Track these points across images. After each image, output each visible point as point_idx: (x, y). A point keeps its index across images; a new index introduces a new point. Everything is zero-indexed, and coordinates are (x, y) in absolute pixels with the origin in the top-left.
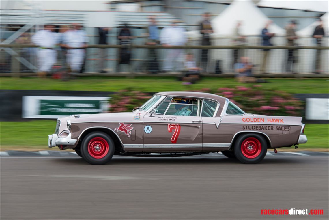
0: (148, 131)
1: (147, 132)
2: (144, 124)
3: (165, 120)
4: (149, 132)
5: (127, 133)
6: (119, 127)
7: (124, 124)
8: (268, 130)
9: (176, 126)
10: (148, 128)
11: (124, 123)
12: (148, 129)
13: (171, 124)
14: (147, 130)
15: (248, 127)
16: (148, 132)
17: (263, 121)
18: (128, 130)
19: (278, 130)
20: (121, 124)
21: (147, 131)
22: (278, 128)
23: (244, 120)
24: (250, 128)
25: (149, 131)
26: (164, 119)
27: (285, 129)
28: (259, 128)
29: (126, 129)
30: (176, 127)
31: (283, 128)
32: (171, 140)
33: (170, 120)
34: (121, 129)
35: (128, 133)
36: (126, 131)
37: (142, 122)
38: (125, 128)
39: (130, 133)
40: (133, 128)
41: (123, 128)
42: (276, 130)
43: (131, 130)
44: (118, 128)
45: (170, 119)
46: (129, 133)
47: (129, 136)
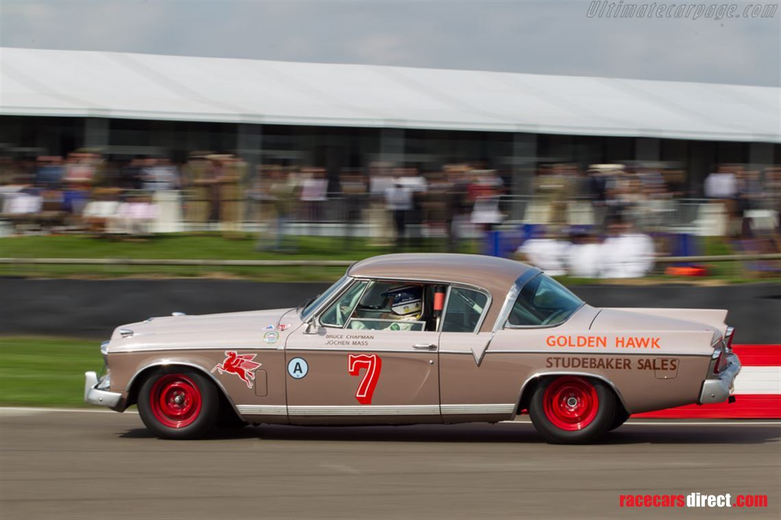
0: (298, 372)
1: (295, 375)
2: (288, 355)
3: (342, 343)
4: (301, 375)
5: (244, 378)
6: (225, 362)
7: (237, 355)
8: (617, 367)
9: (368, 359)
10: (298, 364)
11: (236, 352)
12: (298, 368)
13: (355, 353)
14: (296, 370)
15: (560, 361)
16: (298, 375)
17: (604, 344)
18: (246, 371)
19: (643, 367)
20: (230, 354)
21: (295, 372)
22: (643, 363)
23: (551, 340)
24: (566, 364)
25: (301, 372)
26: (340, 340)
27: (663, 364)
28: (591, 363)
29: (241, 367)
30: (370, 362)
31: (658, 365)
32: (358, 396)
33: (354, 343)
34: (228, 366)
35: (246, 377)
36: (242, 373)
37: (283, 348)
38: (239, 365)
39: (253, 378)
40: (261, 364)
41: (235, 364)
42: (639, 368)
43: (255, 371)
44: (223, 366)
45: (355, 340)
46: (250, 378)
47: (250, 386)
